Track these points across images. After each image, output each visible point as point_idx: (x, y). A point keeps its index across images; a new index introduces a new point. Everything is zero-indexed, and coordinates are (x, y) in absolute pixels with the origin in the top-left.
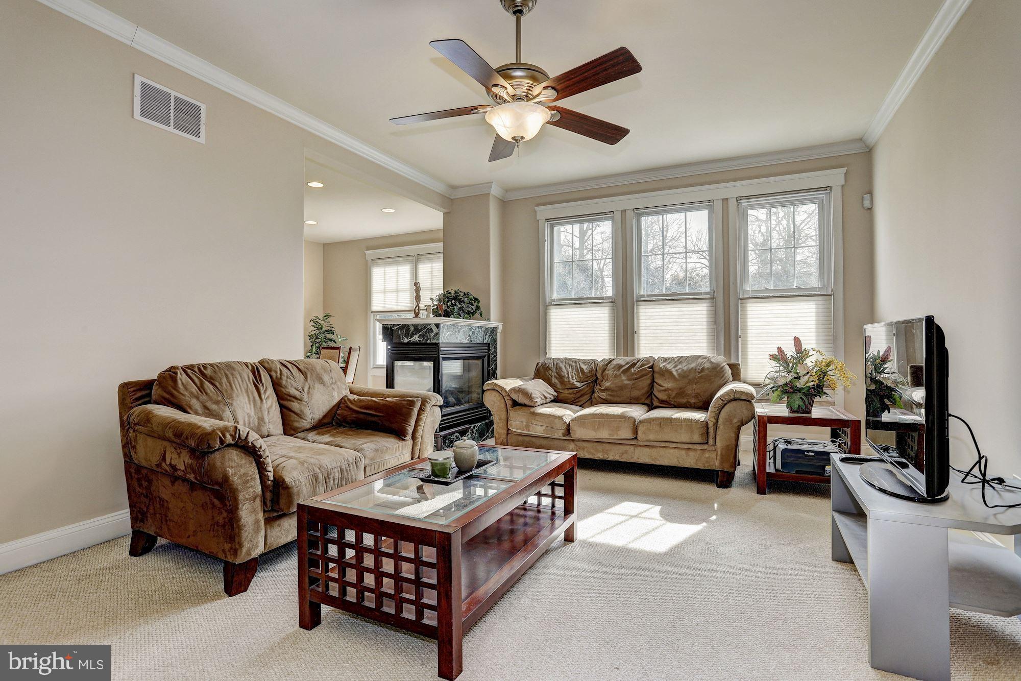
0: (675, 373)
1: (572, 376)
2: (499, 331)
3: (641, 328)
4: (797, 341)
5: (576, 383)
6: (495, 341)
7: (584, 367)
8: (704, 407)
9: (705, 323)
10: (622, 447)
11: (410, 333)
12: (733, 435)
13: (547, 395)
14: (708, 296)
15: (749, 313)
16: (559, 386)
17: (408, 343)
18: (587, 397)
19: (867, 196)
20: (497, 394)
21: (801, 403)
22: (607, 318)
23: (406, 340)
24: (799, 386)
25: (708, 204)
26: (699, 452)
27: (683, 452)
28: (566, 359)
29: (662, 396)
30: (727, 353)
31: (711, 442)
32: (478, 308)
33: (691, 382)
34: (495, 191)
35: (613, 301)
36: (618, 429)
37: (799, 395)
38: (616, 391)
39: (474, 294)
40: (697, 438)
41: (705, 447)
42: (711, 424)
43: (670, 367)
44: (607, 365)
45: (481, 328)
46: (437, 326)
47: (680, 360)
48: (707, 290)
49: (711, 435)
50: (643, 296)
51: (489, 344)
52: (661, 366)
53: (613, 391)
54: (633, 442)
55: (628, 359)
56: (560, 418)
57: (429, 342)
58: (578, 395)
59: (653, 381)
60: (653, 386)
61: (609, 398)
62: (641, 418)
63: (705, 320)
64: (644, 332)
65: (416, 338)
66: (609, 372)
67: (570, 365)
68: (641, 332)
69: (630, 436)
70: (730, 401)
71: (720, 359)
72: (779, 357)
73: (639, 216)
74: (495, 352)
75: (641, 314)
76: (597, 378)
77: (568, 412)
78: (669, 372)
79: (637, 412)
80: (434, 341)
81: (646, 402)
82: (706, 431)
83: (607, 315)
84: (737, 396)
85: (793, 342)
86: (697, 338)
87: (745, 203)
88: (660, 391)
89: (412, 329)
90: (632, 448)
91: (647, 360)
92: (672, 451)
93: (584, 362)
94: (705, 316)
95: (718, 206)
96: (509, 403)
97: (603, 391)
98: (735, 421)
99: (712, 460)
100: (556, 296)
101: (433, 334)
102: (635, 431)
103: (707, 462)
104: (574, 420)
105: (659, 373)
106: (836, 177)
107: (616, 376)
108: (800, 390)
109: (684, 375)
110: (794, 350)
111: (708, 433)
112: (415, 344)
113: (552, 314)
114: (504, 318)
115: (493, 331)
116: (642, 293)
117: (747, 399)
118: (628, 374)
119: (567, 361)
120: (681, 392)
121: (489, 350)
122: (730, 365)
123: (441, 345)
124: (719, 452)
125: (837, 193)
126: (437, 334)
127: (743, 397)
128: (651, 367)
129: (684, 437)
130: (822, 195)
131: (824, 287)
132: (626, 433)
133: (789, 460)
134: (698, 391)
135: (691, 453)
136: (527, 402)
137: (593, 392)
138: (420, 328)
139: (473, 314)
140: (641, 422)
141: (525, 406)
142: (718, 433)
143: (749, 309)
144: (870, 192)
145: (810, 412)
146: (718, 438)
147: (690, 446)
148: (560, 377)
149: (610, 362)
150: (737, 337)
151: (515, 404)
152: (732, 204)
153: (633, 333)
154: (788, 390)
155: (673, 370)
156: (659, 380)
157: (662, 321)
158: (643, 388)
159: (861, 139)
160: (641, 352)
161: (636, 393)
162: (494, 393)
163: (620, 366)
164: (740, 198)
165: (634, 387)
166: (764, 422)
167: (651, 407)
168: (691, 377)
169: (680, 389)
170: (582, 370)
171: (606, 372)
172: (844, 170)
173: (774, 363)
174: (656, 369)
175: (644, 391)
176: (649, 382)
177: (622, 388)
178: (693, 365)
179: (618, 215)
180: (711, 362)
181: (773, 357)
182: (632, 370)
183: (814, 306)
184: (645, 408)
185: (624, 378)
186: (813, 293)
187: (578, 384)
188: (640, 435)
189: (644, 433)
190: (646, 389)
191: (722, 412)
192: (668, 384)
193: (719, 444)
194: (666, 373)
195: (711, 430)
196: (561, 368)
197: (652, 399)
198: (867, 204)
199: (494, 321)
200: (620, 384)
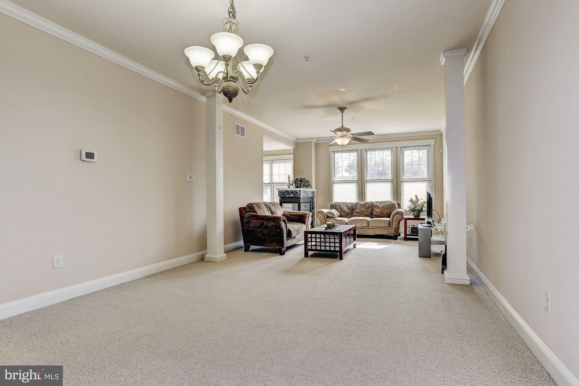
0: (380, 207)
1: (345, 208)
2: (315, 192)
3: (367, 191)
4: (416, 196)
5: (346, 211)
6: (314, 196)
7: (349, 205)
8: (389, 217)
9: (390, 190)
10: (364, 229)
11: (290, 193)
12: (397, 224)
13: (338, 214)
14: (391, 180)
15: (404, 186)
16: (341, 211)
17: (288, 197)
18: (350, 215)
19: (441, 149)
20: (322, 214)
21: (417, 214)
22: (355, 188)
23: (288, 196)
24: (416, 209)
25: (391, 148)
26: (387, 230)
27: (383, 230)
28: (342, 202)
29: (376, 214)
30: (397, 200)
31: (391, 226)
32: (310, 184)
33: (385, 209)
34: (314, 141)
35: (357, 182)
36: (363, 223)
37: (416, 212)
38: (360, 213)
39: (307, 179)
40: (387, 225)
41: (390, 228)
42: (391, 221)
43: (378, 204)
44: (357, 204)
45: (310, 191)
46: (300, 191)
47: (381, 202)
48: (391, 178)
49: (391, 224)
50: (368, 180)
51: (312, 197)
52: (375, 204)
53: (359, 213)
54: (368, 228)
55: (364, 202)
56: (344, 221)
57: (297, 196)
58: (347, 214)
59: (373, 209)
60: (372, 211)
61: (358, 215)
62: (370, 220)
63: (390, 189)
64: (369, 193)
65: (292, 195)
66: (358, 207)
67: (344, 204)
68: (367, 193)
69: (367, 225)
70: (397, 214)
71: (395, 202)
72: (412, 201)
73: (367, 151)
74: (314, 200)
75: (367, 187)
76: (354, 209)
77: (346, 219)
78: (378, 206)
79: (369, 219)
80: (299, 196)
81: (371, 216)
82: (390, 223)
83: (355, 187)
84: (399, 212)
85: (415, 196)
86: (387, 195)
87: (403, 149)
88: (375, 213)
89: (290, 192)
90: (367, 229)
91: (371, 202)
92: (380, 230)
93: (349, 203)
94: (390, 187)
95: (394, 149)
96: (326, 217)
97: (356, 213)
98: (398, 220)
99: (391, 232)
100: (336, 180)
101: (298, 194)
102: (368, 224)
103: (390, 232)
104: (348, 221)
105: (374, 206)
106: (432, 142)
107: (360, 208)
108: (416, 210)
109: (383, 207)
110: (415, 199)
111: (390, 224)
112: (292, 197)
113: (335, 186)
114: (316, 188)
115: (313, 193)
116: (368, 179)
117: (402, 214)
118: (365, 207)
119: (343, 203)
120: (382, 213)
121: (312, 199)
122: (398, 204)
123: (301, 198)
124: (393, 229)
125: (432, 147)
126: (300, 194)
127: (400, 213)
128: (372, 205)
129: (383, 225)
130: (428, 147)
131: (429, 178)
132: (365, 225)
133: (413, 231)
134: (387, 212)
135: (385, 230)
136: (333, 216)
137: (352, 213)
138: (293, 192)
139: (308, 186)
140: (370, 221)
141: (332, 217)
142: (393, 223)
143: (404, 185)
144: (442, 148)
145: (419, 217)
146: (393, 225)
147: (385, 228)
148: (341, 209)
149: (358, 203)
150: (400, 195)
151: (328, 217)
152: (399, 149)
153: (365, 193)
154: (413, 210)
155: (379, 206)
156: (374, 209)
157: (375, 189)
158: (369, 212)
159: (439, 130)
160: (367, 200)
161: (367, 213)
162: (320, 213)
163: (362, 205)
164: (401, 147)
165: (366, 211)
166: (406, 220)
167: (372, 218)
168: (385, 207)
169: (382, 211)
170: (348, 206)
171: (357, 207)
172: (434, 140)
173: (410, 203)
174: (374, 205)
175: (370, 213)
176: (371, 209)
177: (362, 212)
178: (386, 204)
179: (359, 151)
180: (391, 203)
181: (410, 201)
182: (366, 206)
183: (425, 184)
184: (371, 218)
185: (363, 208)
186: (425, 180)
187: (347, 211)
188: (370, 225)
189: (371, 224)
190: (370, 212)
191: (394, 218)
192: (378, 210)
193: (393, 227)
194: (377, 207)
195: (391, 223)
196: (341, 205)
197: (372, 215)
198: (441, 151)
199: (314, 189)
200: (362, 210)
